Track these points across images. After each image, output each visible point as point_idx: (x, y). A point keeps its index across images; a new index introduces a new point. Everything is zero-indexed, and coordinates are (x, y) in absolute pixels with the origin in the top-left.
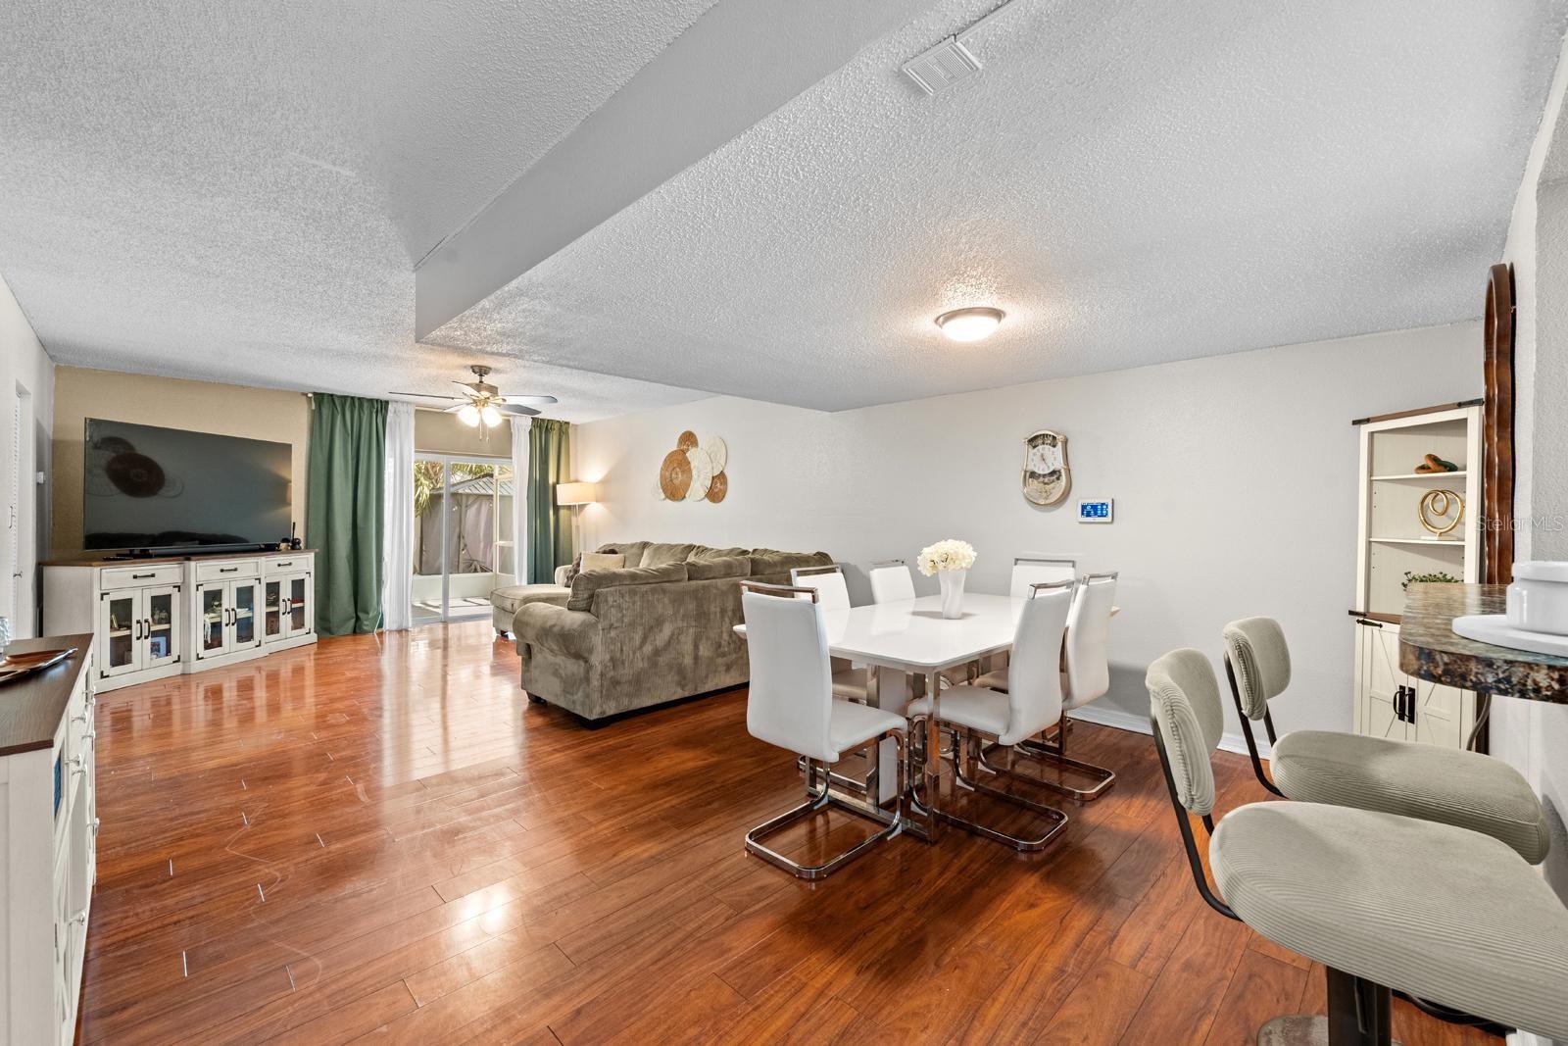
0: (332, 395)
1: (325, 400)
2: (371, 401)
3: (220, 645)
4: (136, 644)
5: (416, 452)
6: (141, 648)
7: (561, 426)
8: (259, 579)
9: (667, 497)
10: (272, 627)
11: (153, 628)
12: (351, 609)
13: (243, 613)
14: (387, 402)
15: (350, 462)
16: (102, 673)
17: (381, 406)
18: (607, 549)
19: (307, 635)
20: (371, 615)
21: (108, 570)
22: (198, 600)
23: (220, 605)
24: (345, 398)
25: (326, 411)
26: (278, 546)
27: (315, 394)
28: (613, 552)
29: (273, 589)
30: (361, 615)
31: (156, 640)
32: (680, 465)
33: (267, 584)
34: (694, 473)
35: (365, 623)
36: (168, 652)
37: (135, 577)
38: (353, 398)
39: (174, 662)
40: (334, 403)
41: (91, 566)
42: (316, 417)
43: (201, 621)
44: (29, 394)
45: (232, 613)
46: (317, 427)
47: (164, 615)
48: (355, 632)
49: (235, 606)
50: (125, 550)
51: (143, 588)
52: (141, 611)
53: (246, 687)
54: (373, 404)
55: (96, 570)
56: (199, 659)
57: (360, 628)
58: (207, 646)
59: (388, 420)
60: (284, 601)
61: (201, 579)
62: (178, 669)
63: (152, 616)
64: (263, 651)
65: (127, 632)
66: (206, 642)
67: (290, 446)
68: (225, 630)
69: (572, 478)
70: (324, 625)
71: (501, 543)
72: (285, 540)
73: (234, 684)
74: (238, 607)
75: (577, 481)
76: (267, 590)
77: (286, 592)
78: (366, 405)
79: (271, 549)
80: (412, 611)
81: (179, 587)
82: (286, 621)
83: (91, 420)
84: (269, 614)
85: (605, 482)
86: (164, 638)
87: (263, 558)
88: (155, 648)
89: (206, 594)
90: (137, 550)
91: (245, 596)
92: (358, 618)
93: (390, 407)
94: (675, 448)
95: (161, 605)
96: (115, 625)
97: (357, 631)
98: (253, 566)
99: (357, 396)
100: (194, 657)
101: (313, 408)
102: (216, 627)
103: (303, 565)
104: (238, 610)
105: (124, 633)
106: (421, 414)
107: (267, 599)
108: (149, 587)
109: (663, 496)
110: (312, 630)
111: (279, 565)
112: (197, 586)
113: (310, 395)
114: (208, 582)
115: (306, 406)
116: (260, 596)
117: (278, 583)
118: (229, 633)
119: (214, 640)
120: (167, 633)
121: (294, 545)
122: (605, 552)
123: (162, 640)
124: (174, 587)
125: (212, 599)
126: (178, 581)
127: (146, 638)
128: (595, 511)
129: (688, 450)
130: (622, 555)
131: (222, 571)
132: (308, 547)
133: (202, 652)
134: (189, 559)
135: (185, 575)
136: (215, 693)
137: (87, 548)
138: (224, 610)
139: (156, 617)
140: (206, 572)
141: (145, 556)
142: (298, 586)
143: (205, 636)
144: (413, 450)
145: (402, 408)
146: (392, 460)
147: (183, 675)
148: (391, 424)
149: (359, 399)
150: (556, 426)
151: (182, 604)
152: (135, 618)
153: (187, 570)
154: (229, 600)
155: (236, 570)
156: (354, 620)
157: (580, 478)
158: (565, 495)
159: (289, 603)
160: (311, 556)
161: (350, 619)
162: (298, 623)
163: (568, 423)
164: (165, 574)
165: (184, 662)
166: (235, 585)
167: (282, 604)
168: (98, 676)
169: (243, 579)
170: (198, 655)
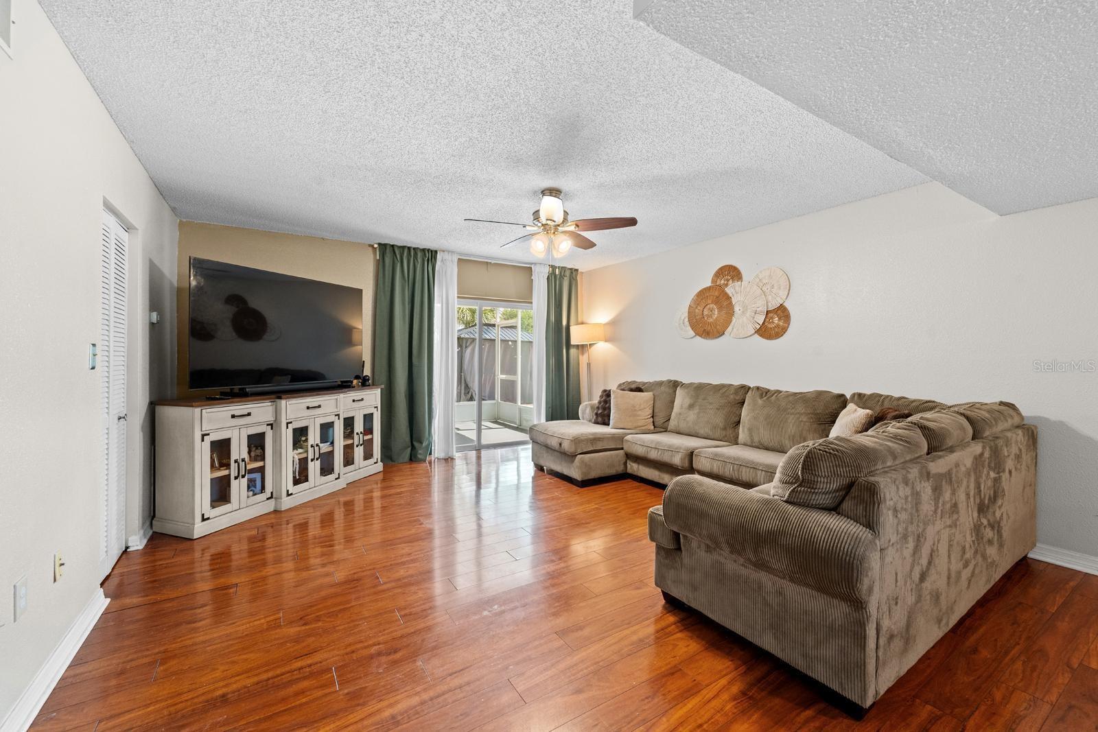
0: (393, 246)
1: (388, 251)
2: (424, 250)
3: (306, 480)
4: (234, 483)
5: (458, 297)
6: (238, 487)
7: (572, 273)
8: (338, 415)
9: (697, 334)
10: (348, 461)
11: (249, 467)
12: (408, 439)
13: (325, 448)
14: (436, 252)
15: (407, 306)
16: (203, 515)
17: (430, 255)
18: (633, 386)
19: (374, 466)
20: (424, 445)
21: (208, 410)
22: (287, 436)
23: (306, 440)
24: (403, 247)
25: (388, 260)
26: (352, 382)
27: (380, 244)
28: (639, 390)
29: (349, 422)
30: (416, 444)
31: (253, 476)
32: (717, 301)
33: (345, 419)
34: (737, 309)
35: (420, 452)
36: (263, 488)
37: (233, 416)
38: (409, 248)
39: (268, 499)
40: (395, 253)
41: (192, 406)
42: (380, 265)
43: (290, 456)
44: (137, 229)
45: (317, 449)
46: (381, 275)
47: (259, 452)
48: (411, 459)
49: (318, 441)
50: (227, 389)
51: (240, 427)
52: (239, 450)
53: (328, 520)
54: (425, 254)
55: (198, 410)
56: (289, 495)
57: (416, 456)
58: (296, 482)
59: (437, 268)
60: (357, 434)
61: (291, 417)
62: (270, 506)
63: (249, 452)
64: (341, 484)
65: (225, 472)
66: (294, 477)
67: (362, 290)
68: (311, 465)
69: (580, 320)
70: (387, 455)
71: (504, 377)
72: (357, 377)
73: (318, 518)
74: (321, 443)
75: (582, 323)
76: (344, 425)
77: (359, 427)
78: (419, 254)
79: (345, 386)
80: (457, 440)
81: (271, 425)
82: (359, 452)
83: (195, 259)
84: (346, 447)
85: (613, 323)
86: (260, 474)
87: (342, 395)
88: (251, 485)
89: (295, 430)
90: (236, 388)
91: (326, 428)
92: (413, 447)
93: (439, 256)
94: (708, 284)
95: (256, 443)
96: (217, 464)
97: (413, 458)
98: (333, 402)
99: (414, 246)
100: (284, 493)
101: (378, 258)
102: (303, 463)
103: (372, 399)
104: (321, 445)
105: (224, 473)
106: (464, 262)
107: (344, 433)
108: (247, 426)
109: (692, 333)
110: (379, 460)
111: (354, 401)
112: (288, 423)
113: (376, 246)
114: (297, 419)
115: (372, 256)
116: (339, 430)
117: (353, 417)
118: (314, 467)
119: (301, 477)
120: (262, 470)
121: (365, 383)
122: (632, 390)
123: (257, 476)
124: (268, 425)
125: (300, 435)
126: (271, 419)
127: (243, 477)
128: (602, 349)
129: (727, 285)
130: (651, 393)
131: (308, 408)
132: (374, 385)
133: (292, 489)
134: (280, 398)
135: (277, 413)
136: (303, 527)
137: (191, 388)
138: (309, 446)
139: (253, 454)
140: (295, 410)
141: (242, 396)
142: (368, 418)
143: (294, 472)
144: (456, 295)
145: (447, 256)
146: (439, 305)
147: (275, 512)
148: (439, 271)
149: (414, 249)
150: (568, 273)
151: (274, 441)
152: (234, 456)
153: (278, 408)
154: (314, 437)
155: (319, 406)
156: (410, 449)
157: (585, 320)
158: (577, 335)
159: (361, 436)
160: (378, 392)
161: (406, 448)
162: (368, 455)
163: (577, 270)
164: (260, 412)
165: (275, 498)
166: (317, 422)
167: (356, 437)
168: (198, 518)
169: (325, 415)
170: (288, 491)
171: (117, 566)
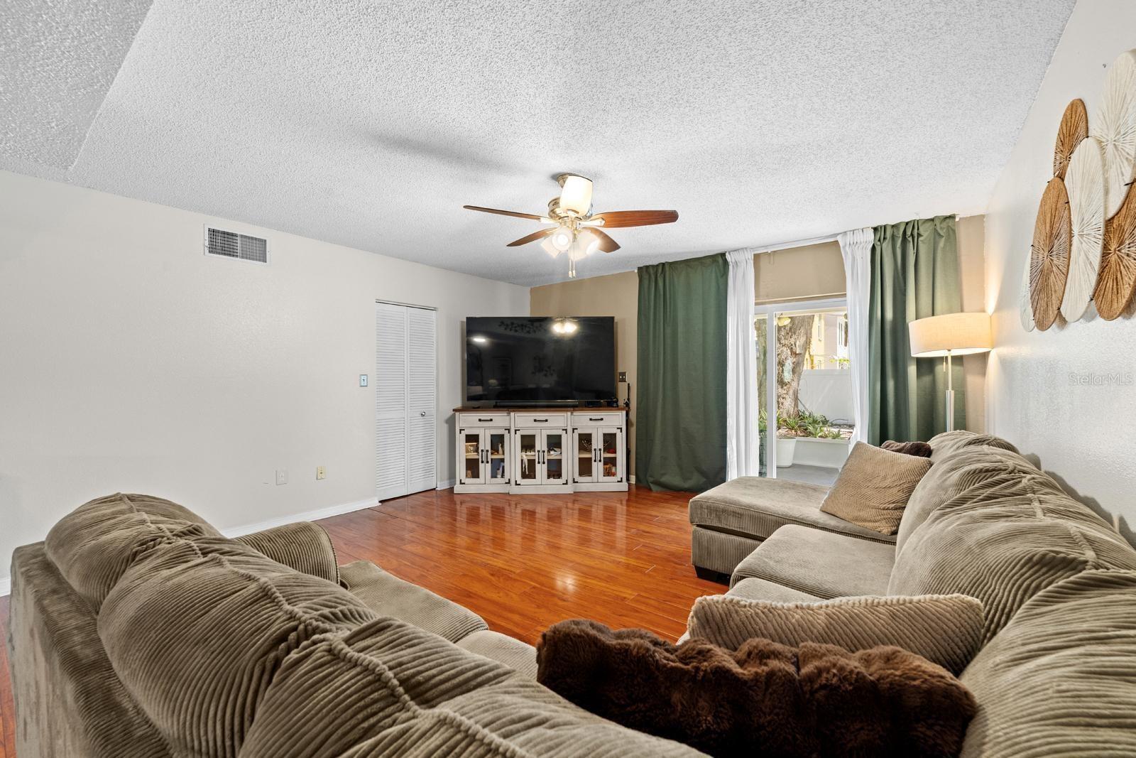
0: (648, 267)
3: (533, 477)
4: (481, 466)
6: (484, 469)
8: (566, 430)
9: (1037, 321)
10: (585, 472)
11: (492, 457)
13: (554, 455)
14: (723, 255)
16: (461, 480)
19: (617, 483)
21: (463, 413)
22: (517, 441)
23: (534, 446)
27: (639, 268)
29: (585, 438)
33: (580, 434)
36: (503, 474)
37: (480, 420)
42: (641, 289)
43: (519, 457)
44: (436, 307)
45: (544, 454)
46: (642, 298)
47: (499, 447)
49: (546, 449)
51: (485, 428)
52: (485, 444)
53: (555, 515)
55: (457, 414)
56: (516, 484)
58: (524, 476)
60: (596, 450)
61: (519, 426)
62: (506, 489)
63: (492, 448)
64: (569, 489)
65: (476, 457)
66: (523, 473)
68: (538, 467)
73: (545, 512)
74: (549, 450)
76: (578, 439)
77: (598, 444)
81: (509, 430)
82: (598, 467)
84: (582, 459)
87: (569, 413)
89: (523, 437)
91: (555, 442)
95: (498, 441)
98: (561, 418)
102: (531, 463)
103: (614, 422)
104: (548, 453)
107: (578, 447)
110: (624, 480)
111: (591, 419)
112: (517, 431)
113: (636, 271)
114: (524, 428)
116: (570, 444)
117: (590, 434)
118: (541, 470)
119: (529, 473)
120: (502, 462)
124: (506, 429)
125: (528, 441)
126: (507, 425)
127: (487, 463)
131: (535, 421)
133: (520, 480)
134: (512, 411)
135: (510, 422)
137: (468, 401)
138: (537, 451)
140: (524, 420)
142: (610, 441)
143: (523, 469)
144: (753, 304)
145: (739, 256)
151: (510, 443)
152: (481, 448)
153: (510, 419)
154: (541, 444)
155: (546, 421)
159: (600, 452)
160: (622, 415)
162: (609, 473)
164: (498, 419)
165: (511, 485)
166: (545, 433)
167: (594, 452)
168: (458, 482)
169: (552, 428)
170: (516, 481)
171: (421, 494)
